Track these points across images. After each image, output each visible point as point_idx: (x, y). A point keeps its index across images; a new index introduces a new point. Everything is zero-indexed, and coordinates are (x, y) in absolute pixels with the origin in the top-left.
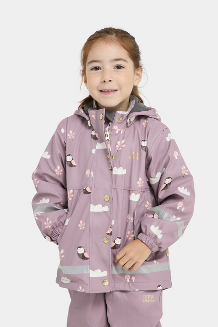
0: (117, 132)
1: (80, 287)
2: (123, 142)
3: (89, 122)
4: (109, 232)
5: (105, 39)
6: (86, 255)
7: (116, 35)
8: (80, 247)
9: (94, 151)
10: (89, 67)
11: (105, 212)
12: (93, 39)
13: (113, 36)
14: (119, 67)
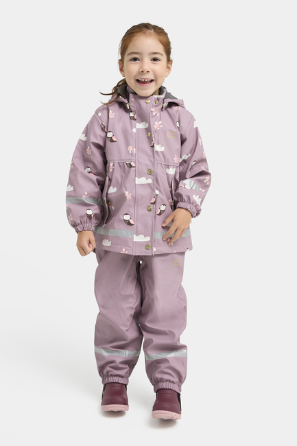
0: (154, 114)
1: (124, 250)
2: (160, 122)
3: (128, 105)
4: (152, 202)
5: (145, 33)
6: (132, 222)
7: (155, 31)
8: (127, 214)
9: (134, 130)
10: (127, 58)
11: (149, 184)
12: (133, 33)
13: (152, 31)
14: (155, 60)
